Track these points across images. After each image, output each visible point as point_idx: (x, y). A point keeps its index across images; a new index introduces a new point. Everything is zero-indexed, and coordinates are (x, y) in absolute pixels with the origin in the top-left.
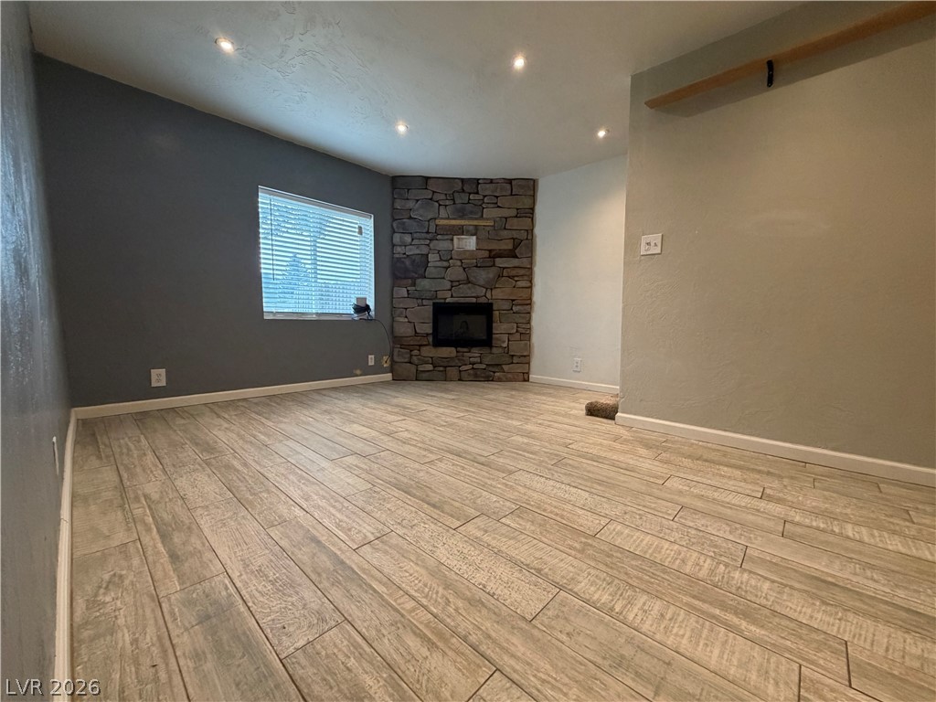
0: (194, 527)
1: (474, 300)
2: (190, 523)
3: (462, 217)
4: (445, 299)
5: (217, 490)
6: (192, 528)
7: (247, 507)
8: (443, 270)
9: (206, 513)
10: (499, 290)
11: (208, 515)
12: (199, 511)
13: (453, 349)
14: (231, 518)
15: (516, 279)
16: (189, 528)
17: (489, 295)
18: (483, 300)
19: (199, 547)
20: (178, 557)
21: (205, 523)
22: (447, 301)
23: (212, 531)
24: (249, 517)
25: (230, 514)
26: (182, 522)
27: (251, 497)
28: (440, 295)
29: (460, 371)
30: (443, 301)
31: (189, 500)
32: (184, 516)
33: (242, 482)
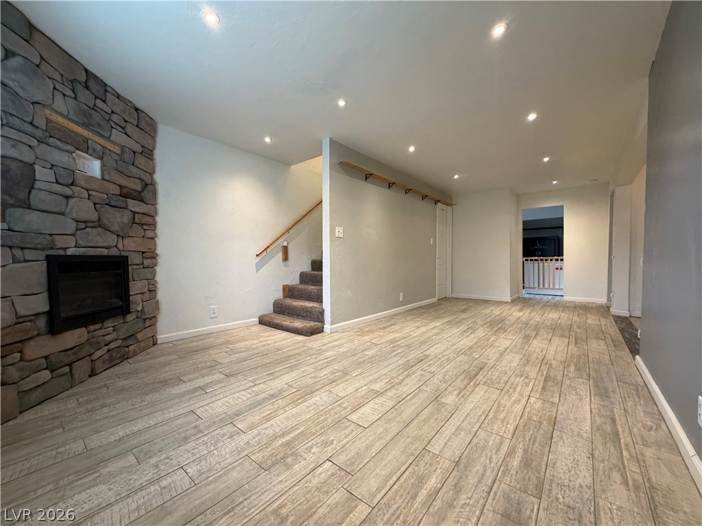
0: (595, 428)
1: (105, 252)
2: (596, 432)
3: (85, 125)
4: (65, 249)
5: (561, 443)
6: (596, 428)
7: (553, 419)
8: (63, 201)
9: (582, 432)
10: (130, 239)
11: (582, 430)
12: (585, 436)
13: (84, 329)
14: (570, 419)
15: (145, 227)
16: (598, 429)
17: (120, 246)
18: (114, 252)
19: (597, 418)
20: (611, 419)
21: (587, 426)
22: (69, 252)
23: (585, 419)
24: (559, 413)
25: (567, 421)
26: (601, 436)
27: (545, 422)
28: (60, 242)
29: (92, 361)
30: (61, 253)
31: (588, 450)
32: (598, 439)
33: (536, 438)
